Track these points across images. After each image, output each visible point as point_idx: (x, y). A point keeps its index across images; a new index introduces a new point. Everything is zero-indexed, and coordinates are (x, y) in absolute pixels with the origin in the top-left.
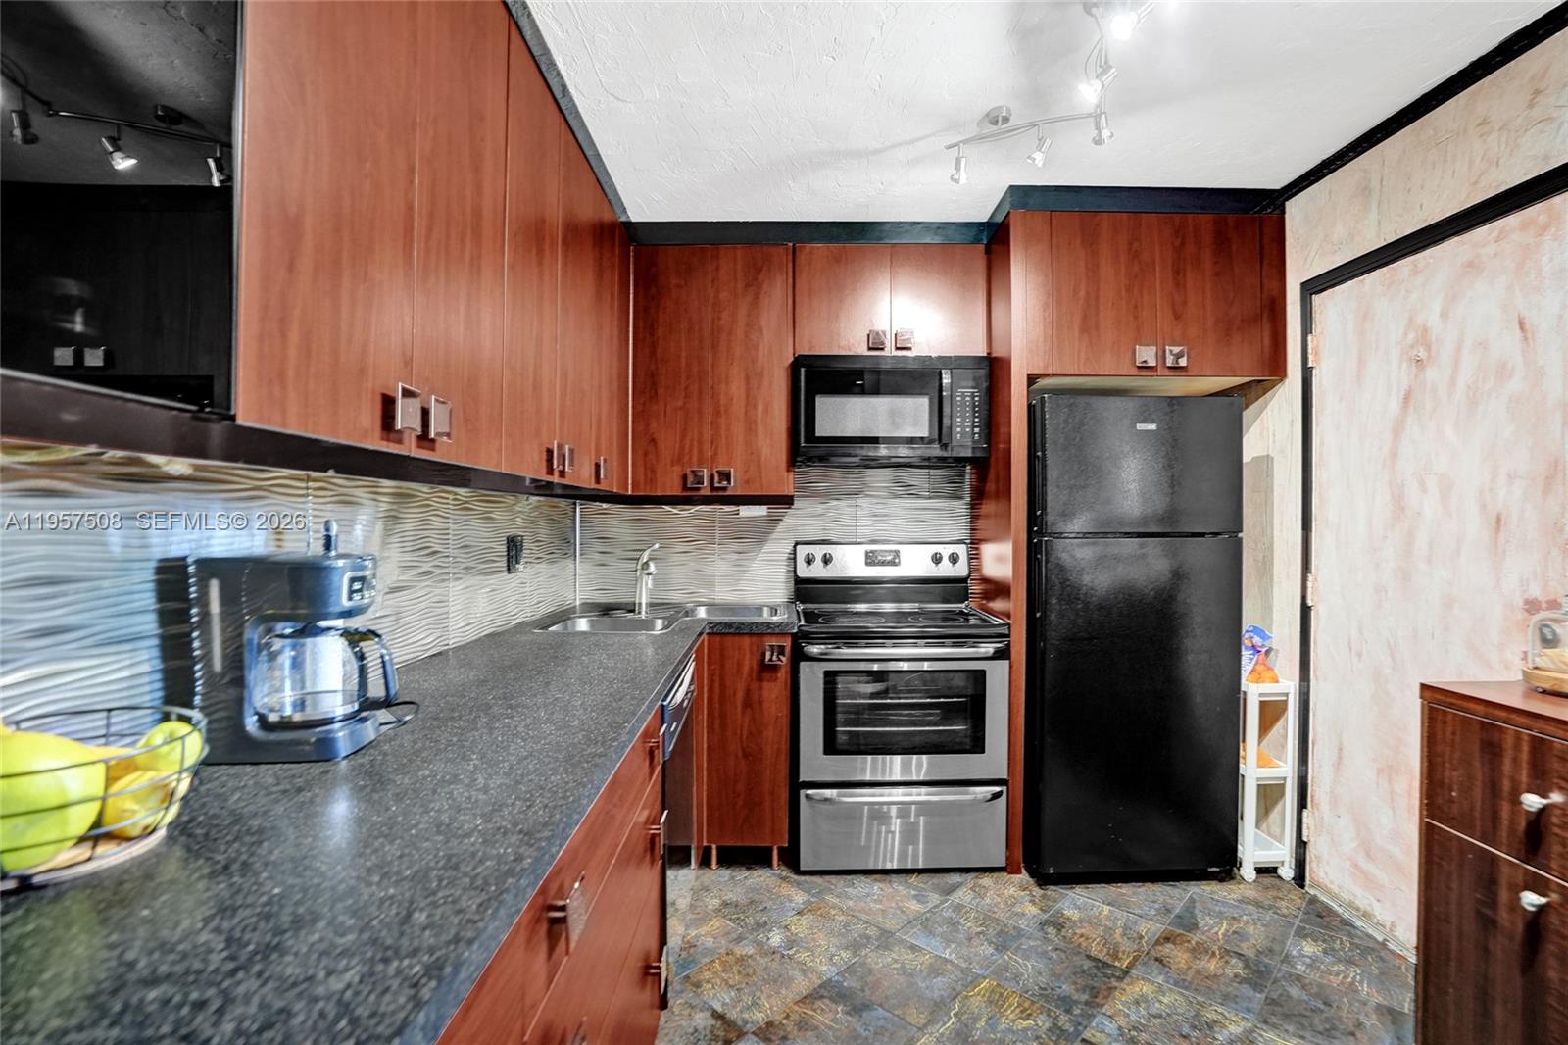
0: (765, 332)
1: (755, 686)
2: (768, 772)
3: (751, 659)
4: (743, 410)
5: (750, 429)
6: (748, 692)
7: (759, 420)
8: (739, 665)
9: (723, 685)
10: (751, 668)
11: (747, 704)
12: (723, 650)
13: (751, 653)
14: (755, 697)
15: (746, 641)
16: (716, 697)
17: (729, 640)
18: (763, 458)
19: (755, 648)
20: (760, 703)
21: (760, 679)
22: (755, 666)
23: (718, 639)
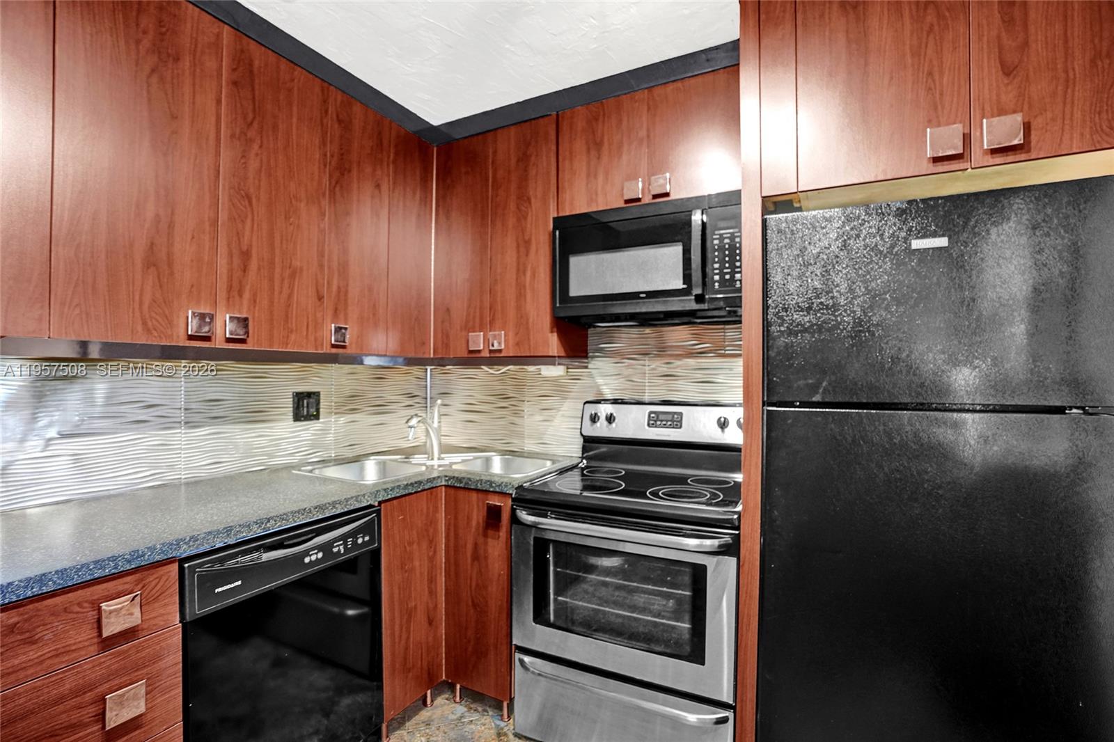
0: (533, 200)
1: (481, 540)
2: (493, 626)
3: (478, 515)
4: (514, 277)
5: (520, 293)
6: (476, 545)
7: (527, 284)
8: (469, 519)
9: (456, 535)
10: (478, 523)
11: (476, 557)
12: (456, 501)
13: (478, 510)
14: (481, 552)
15: (474, 496)
16: (452, 544)
17: (461, 494)
18: (531, 320)
19: (481, 504)
20: (486, 558)
21: (485, 535)
22: (481, 521)
23: (452, 491)
